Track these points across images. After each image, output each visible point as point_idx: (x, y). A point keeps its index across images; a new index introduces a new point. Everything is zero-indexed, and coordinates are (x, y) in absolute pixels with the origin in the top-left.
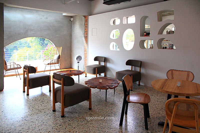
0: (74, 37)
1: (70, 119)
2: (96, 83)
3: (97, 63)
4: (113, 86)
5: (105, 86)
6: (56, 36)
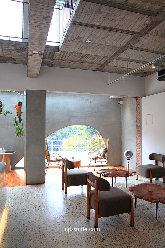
0: (124, 125)
3: (153, 162)
5: (155, 198)
6: (103, 124)
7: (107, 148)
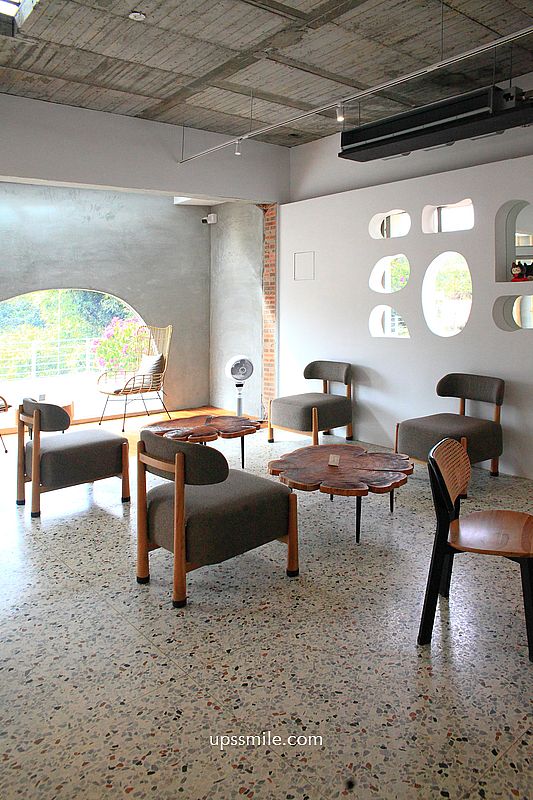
0: (218, 286)
1: (208, 615)
2: (316, 470)
3: (316, 386)
4: (387, 481)
5: (355, 481)
6: (149, 283)
7: (166, 356)
